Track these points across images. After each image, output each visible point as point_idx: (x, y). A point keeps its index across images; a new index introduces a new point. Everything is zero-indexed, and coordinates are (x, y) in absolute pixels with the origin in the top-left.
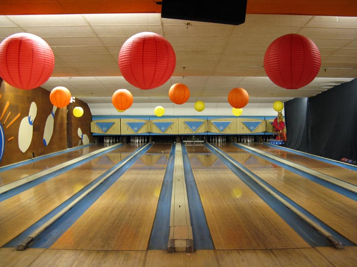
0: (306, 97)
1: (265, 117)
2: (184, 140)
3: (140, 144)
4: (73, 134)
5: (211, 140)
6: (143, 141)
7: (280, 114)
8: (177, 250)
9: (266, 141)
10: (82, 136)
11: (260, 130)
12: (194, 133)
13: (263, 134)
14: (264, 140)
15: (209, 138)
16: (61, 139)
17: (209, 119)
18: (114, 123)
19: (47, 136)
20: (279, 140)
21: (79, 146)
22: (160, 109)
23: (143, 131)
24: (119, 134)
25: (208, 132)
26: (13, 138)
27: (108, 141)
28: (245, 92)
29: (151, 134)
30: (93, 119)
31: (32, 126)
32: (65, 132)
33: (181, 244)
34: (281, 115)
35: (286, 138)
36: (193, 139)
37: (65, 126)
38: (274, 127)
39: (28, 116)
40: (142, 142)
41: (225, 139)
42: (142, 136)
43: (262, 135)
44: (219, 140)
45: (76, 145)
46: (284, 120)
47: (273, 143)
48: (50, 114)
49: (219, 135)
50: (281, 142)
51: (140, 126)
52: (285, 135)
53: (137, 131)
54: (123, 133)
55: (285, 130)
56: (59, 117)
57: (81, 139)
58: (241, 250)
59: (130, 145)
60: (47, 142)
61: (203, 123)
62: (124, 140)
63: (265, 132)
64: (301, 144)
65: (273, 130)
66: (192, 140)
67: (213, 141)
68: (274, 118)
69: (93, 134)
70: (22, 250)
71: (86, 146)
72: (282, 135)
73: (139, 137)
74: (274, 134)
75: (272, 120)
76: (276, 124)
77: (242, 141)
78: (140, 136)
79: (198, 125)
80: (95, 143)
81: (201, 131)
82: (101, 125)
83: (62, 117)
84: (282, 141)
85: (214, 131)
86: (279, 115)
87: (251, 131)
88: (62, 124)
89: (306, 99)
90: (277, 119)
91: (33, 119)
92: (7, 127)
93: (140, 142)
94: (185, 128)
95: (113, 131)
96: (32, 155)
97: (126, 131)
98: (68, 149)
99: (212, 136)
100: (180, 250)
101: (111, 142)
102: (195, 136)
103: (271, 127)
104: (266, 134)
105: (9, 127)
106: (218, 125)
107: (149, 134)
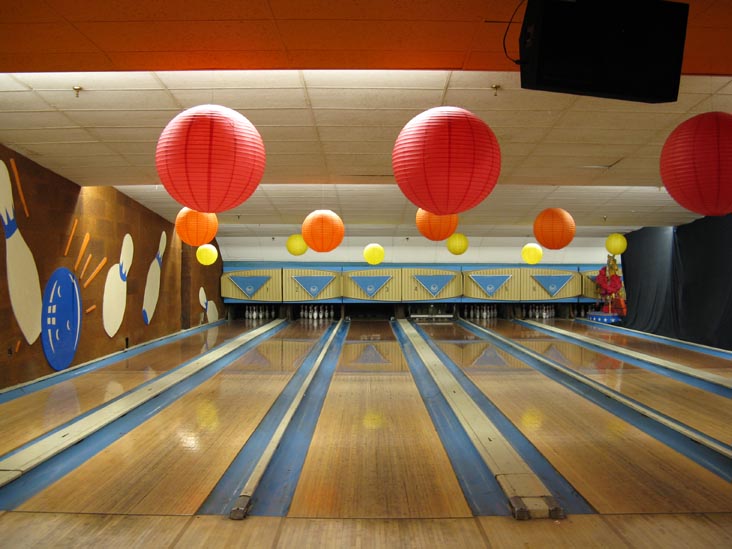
0: (670, 224)
1: (579, 267)
2: (412, 313)
3: (321, 321)
4: (192, 301)
5: (466, 313)
6: (327, 315)
7: (611, 259)
8: (532, 515)
9: (579, 315)
10: (206, 304)
11: (568, 293)
12: (433, 299)
13: (576, 301)
14: (576, 312)
15: (463, 310)
16: (171, 309)
17: (465, 269)
18: (269, 278)
19: (150, 303)
20: (610, 314)
21: (200, 325)
22: (374, 249)
23: (328, 295)
24: (278, 300)
25: (462, 296)
26: (94, 307)
27: (255, 314)
28: (568, 216)
29: (345, 302)
30: (225, 268)
31: (125, 283)
32: (179, 296)
33: (536, 505)
34: (615, 261)
35: (625, 310)
36: (431, 310)
37: (179, 284)
38: (599, 286)
39: (118, 262)
40: (324, 317)
41: (496, 312)
42: (325, 304)
43: (573, 304)
44: (485, 314)
45: (196, 323)
46: (620, 273)
47: (597, 320)
48: (154, 259)
49: (483, 304)
50: (613, 317)
51: (322, 283)
52: (623, 304)
53: (315, 295)
54: (287, 299)
55: (623, 293)
56: (169, 264)
57: (205, 310)
58: (646, 514)
59: (299, 322)
60: (150, 317)
61: (452, 278)
62: (289, 313)
63: (579, 297)
64: (661, 322)
65: (596, 293)
66: (427, 313)
67: (472, 315)
68: (600, 268)
69: (226, 301)
70: (240, 519)
71: (213, 325)
72: (616, 302)
73: (319, 306)
74: (597, 302)
75: (596, 273)
76: (602, 280)
77: (531, 315)
78: (320, 304)
79: (442, 282)
80: (227, 318)
81: (449, 294)
82: (241, 283)
83: (174, 265)
84: (616, 314)
85: (476, 295)
86: (609, 261)
87: (551, 294)
88: (173, 279)
89: (670, 230)
90: (604, 269)
91: (126, 269)
92: (85, 285)
93: (321, 316)
94: (416, 289)
95: (268, 295)
96: (125, 342)
97: (294, 295)
98: (184, 331)
99: (469, 305)
100: (538, 516)
101: (261, 316)
102: (435, 304)
103: (591, 286)
104: (581, 301)
105: (89, 285)
106: (482, 282)
107: (340, 302)
